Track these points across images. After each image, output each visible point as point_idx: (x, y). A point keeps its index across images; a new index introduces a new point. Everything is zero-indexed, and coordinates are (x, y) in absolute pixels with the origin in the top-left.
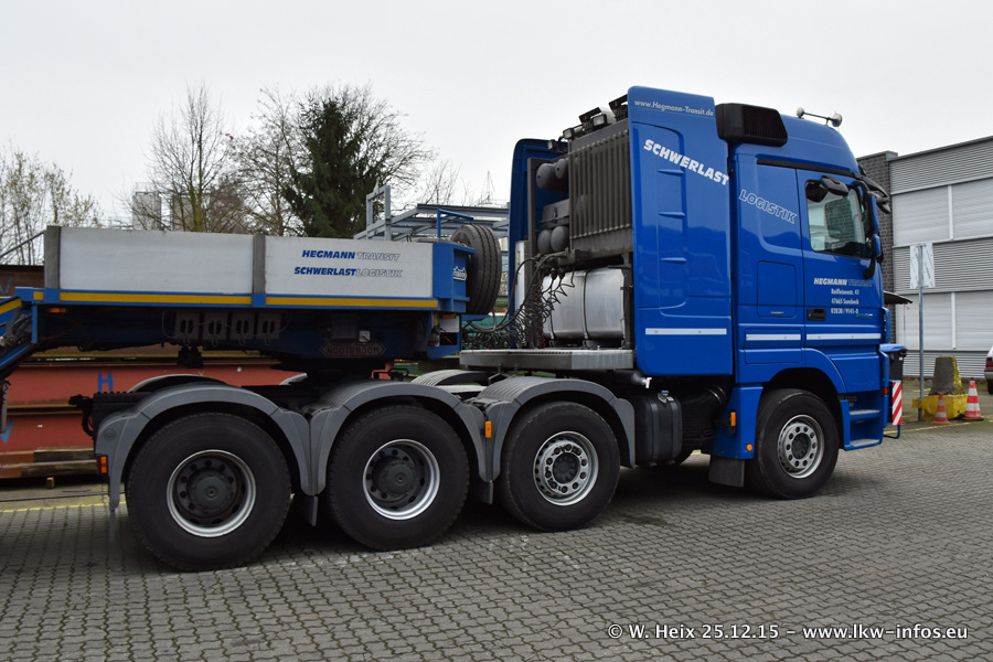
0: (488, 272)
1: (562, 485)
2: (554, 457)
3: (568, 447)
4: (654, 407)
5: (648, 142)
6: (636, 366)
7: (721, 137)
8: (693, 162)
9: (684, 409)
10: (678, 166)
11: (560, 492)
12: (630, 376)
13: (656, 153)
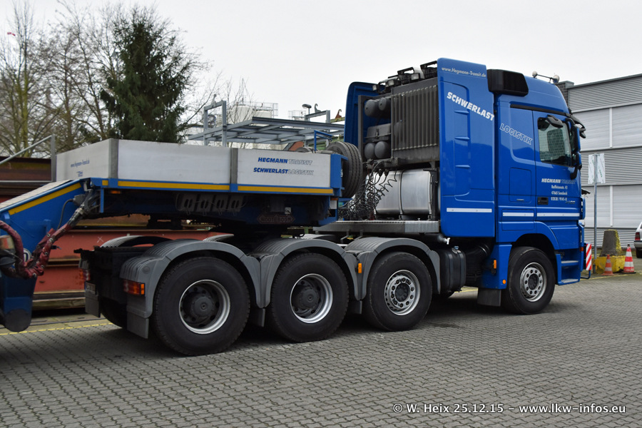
0: (355, 172)
1: (400, 303)
2: (396, 286)
3: (403, 280)
4: (451, 256)
5: (450, 93)
6: (441, 231)
7: (490, 90)
8: (474, 106)
10: (465, 109)
11: (399, 307)
12: (436, 237)
13: (454, 100)
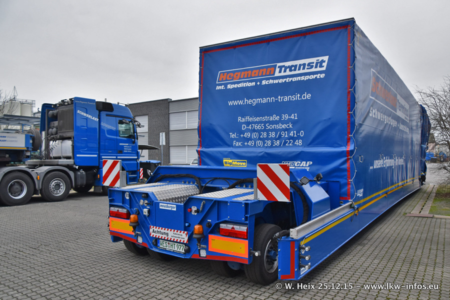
2: (54, 185)
3: (58, 182)
4: (79, 173)
6: (74, 164)
7: (97, 109)
9: (86, 174)
10: (85, 117)
11: (56, 192)
12: (73, 166)
